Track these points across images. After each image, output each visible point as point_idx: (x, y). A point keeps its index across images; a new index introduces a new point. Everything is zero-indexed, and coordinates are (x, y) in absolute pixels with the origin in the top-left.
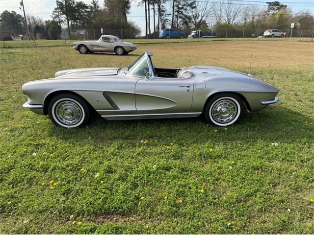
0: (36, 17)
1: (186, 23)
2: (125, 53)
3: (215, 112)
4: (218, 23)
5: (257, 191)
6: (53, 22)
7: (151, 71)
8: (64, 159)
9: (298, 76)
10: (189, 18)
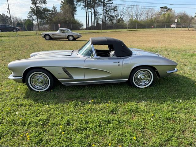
0: (17, 17)
1: (111, 20)
2: (74, 39)
3: (136, 78)
4: (131, 20)
5: (172, 136)
6: (28, 20)
7: (94, 53)
8: (37, 116)
9: (184, 53)
10: (113, 17)
